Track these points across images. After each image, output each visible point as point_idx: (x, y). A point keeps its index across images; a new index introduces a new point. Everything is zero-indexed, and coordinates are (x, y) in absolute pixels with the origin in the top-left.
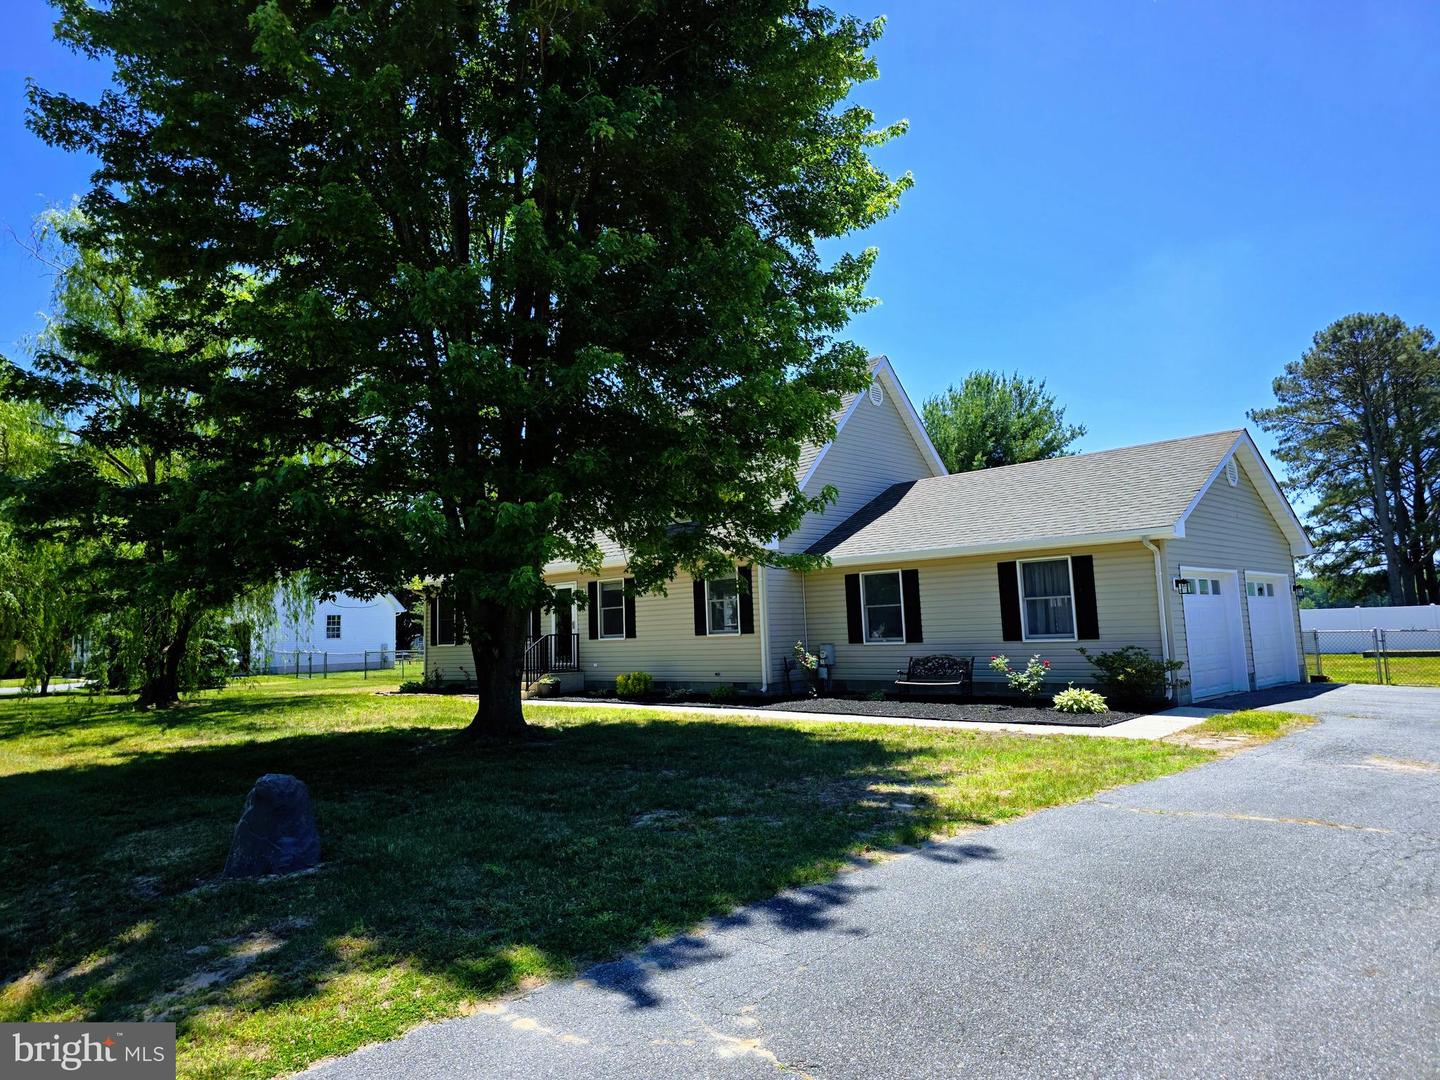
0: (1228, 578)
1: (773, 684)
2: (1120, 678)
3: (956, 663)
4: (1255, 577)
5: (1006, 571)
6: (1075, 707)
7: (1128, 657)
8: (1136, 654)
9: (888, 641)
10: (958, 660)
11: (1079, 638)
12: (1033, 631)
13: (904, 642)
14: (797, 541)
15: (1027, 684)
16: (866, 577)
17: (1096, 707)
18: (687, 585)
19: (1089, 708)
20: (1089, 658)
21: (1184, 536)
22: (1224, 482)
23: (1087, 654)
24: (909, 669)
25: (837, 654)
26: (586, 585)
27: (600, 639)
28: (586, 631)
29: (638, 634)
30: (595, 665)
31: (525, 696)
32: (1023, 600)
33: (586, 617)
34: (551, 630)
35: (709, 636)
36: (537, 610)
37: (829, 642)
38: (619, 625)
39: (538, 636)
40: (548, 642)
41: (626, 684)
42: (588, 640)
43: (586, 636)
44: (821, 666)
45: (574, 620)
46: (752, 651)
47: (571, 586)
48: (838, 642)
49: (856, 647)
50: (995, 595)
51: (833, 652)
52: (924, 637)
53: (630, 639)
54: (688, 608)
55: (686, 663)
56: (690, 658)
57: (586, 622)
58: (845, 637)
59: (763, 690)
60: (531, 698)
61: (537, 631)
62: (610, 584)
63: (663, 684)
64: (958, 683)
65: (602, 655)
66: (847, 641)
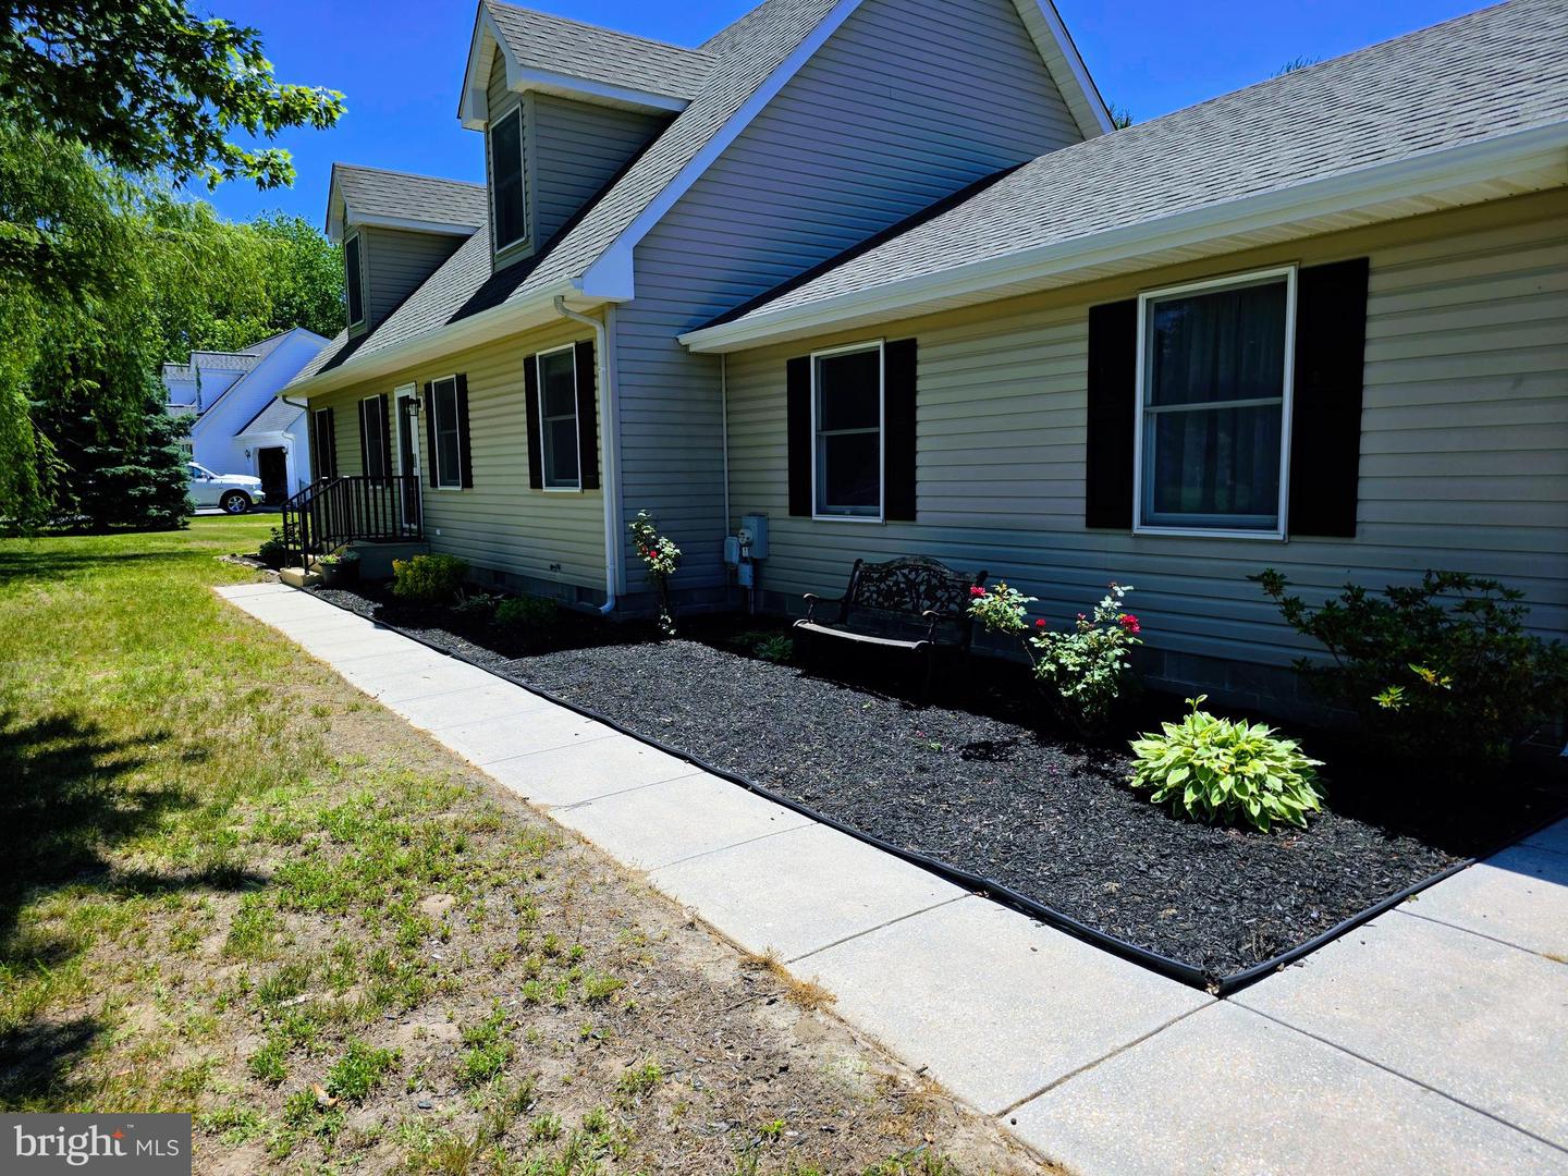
1: (629, 595)
2: (1384, 701)
3: (943, 584)
6: (1189, 797)
7: (1435, 615)
8: (1469, 606)
9: (853, 513)
10: (949, 574)
11: (1290, 531)
12: (1165, 504)
13: (879, 520)
15: (1080, 676)
16: (822, 364)
17: (1269, 800)
19: (1241, 807)
20: (1292, 607)
23: (1289, 592)
24: (850, 590)
26: (422, 388)
27: (440, 488)
28: (427, 472)
29: (475, 481)
30: (438, 532)
31: (300, 583)
32: (1146, 414)
33: (425, 448)
34: (398, 469)
35: (546, 490)
36: (387, 432)
37: (759, 510)
38: (455, 464)
39: (390, 479)
40: (396, 489)
41: (405, 577)
42: (430, 489)
43: (427, 480)
44: (743, 560)
45: (415, 450)
46: (595, 526)
47: (409, 391)
48: (773, 513)
49: (800, 524)
50: (1082, 401)
51: (765, 531)
52: (919, 508)
53: (467, 491)
54: (522, 433)
55: (525, 541)
56: (526, 531)
57: (426, 456)
58: (785, 501)
59: (605, 608)
60: (309, 586)
61: (389, 469)
62: (444, 387)
63: (501, 579)
64: (913, 645)
65: (442, 515)
66: (787, 511)
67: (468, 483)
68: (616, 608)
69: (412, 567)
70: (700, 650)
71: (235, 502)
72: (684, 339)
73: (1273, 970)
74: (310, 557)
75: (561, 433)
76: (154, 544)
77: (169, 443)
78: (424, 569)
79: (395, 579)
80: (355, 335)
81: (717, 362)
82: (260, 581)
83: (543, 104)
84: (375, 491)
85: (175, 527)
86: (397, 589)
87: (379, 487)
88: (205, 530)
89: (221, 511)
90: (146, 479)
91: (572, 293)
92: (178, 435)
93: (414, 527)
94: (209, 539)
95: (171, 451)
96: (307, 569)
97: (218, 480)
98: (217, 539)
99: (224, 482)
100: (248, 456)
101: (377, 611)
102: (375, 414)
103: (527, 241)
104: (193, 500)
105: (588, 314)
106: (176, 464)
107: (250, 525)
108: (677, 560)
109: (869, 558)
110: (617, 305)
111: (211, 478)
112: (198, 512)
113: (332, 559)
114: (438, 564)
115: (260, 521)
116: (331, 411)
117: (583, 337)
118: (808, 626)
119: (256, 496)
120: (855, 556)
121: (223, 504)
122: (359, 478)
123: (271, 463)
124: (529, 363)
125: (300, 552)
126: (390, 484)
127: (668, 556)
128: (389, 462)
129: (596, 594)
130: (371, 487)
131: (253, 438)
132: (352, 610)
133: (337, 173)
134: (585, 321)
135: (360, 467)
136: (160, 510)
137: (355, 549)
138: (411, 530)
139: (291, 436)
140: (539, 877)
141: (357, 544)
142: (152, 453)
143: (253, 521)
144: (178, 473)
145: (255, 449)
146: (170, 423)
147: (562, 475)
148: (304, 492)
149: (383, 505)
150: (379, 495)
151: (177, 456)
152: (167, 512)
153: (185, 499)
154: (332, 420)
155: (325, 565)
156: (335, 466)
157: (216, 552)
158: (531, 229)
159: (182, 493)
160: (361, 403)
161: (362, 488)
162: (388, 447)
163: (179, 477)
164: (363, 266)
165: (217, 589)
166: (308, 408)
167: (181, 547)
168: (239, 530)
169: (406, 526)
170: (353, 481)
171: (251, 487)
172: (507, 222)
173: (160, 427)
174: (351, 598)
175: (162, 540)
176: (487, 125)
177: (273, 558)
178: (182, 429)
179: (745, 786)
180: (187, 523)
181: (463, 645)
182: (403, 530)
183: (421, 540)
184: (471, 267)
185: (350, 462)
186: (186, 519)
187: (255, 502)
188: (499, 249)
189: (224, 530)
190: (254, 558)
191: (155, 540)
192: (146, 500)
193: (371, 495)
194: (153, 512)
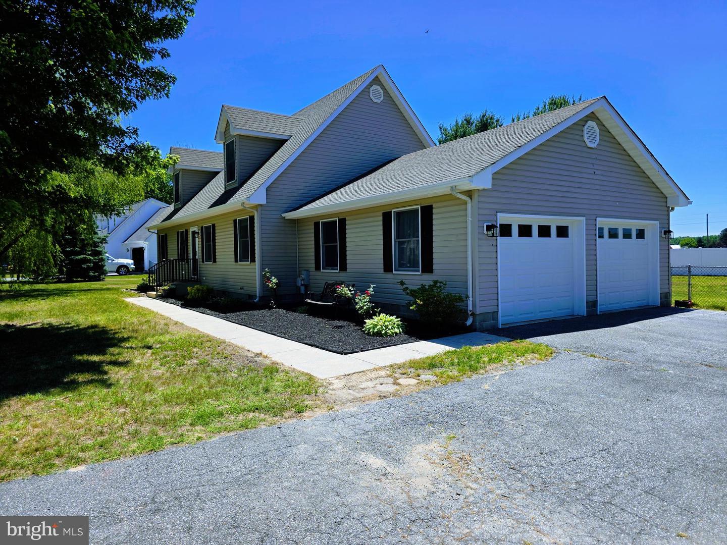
0: (577, 225)
1: (262, 297)
2: (412, 308)
4: (606, 223)
5: (387, 216)
6: (371, 331)
9: (331, 269)
11: (422, 272)
13: (338, 270)
14: (294, 198)
15: (363, 308)
16: (324, 223)
18: (230, 229)
19: (381, 332)
20: (405, 289)
21: (491, 187)
22: (583, 144)
24: (323, 291)
25: (311, 277)
26: (200, 228)
27: (205, 263)
28: (201, 257)
29: (217, 260)
30: (204, 278)
31: (154, 296)
32: (395, 241)
33: (200, 249)
34: (191, 256)
35: (239, 263)
36: (187, 243)
37: (307, 269)
38: (210, 254)
39: (187, 260)
40: (190, 263)
41: (191, 293)
42: (201, 263)
43: (201, 260)
44: (302, 285)
45: (197, 250)
46: (253, 274)
47: (195, 229)
48: (311, 269)
49: (318, 273)
50: (381, 237)
51: (308, 275)
52: (348, 267)
53: (214, 264)
54: (232, 244)
55: (232, 280)
56: (233, 277)
57: (201, 251)
58: (314, 266)
59: (256, 300)
60: (158, 297)
61: (187, 256)
62: (208, 228)
63: (224, 293)
64: (331, 304)
65: (205, 272)
66: (314, 269)
67: (215, 261)
68: (259, 301)
69: (194, 289)
70: (281, 311)
71: (122, 270)
72: (284, 215)
73: (358, 352)
74: (158, 288)
75: (244, 246)
76: (93, 286)
77: (98, 246)
78: (198, 290)
79: (188, 294)
80: (177, 207)
81: (296, 222)
82: (139, 297)
83: (243, 139)
84: (182, 264)
85: (99, 280)
86: (189, 297)
87: (183, 263)
88: (111, 280)
89: (116, 274)
90: (89, 261)
91: (246, 202)
92: (102, 243)
93: (196, 277)
94: (114, 284)
95: (100, 250)
96: (157, 292)
97: (116, 261)
98: (118, 284)
99: (119, 262)
100: (128, 251)
101: (182, 304)
102: (183, 236)
103: (236, 182)
104: (107, 269)
105: (251, 208)
106: (101, 255)
107: (129, 279)
108: (276, 284)
109: (330, 282)
110: (261, 205)
111: (113, 260)
112: (109, 274)
113: (166, 288)
114: (203, 288)
115: (133, 278)
116: (166, 235)
117: (251, 215)
118: (309, 301)
119: (131, 268)
120: (326, 281)
121: (118, 271)
122: (176, 260)
123: (138, 254)
124: (235, 221)
125: (155, 286)
126: (187, 262)
127: (274, 283)
128: (187, 254)
129: (252, 297)
130: (181, 263)
131: (131, 244)
132: (173, 304)
133: (172, 150)
134: (251, 210)
135: (177, 256)
136: (94, 273)
137: (174, 284)
138: (194, 278)
139: (147, 243)
140: (219, 346)
141: (175, 283)
142: (92, 250)
144: (102, 258)
145: (131, 248)
146: (99, 238)
147: (244, 258)
148: (152, 268)
149: (184, 270)
150: (184, 266)
151: (101, 251)
152: (97, 274)
153: (104, 268)
154: (166, 239)
155: (164, 290)
156: (167, 255)
157: (119, 288)
158: (237, 178)
159: (103, 266)
160: (178, 232)
161: (178, 263)
162: (187, 248)
163: (102, 260)
164: (181, 184)
165: (125, 299)
166: (157, 234)
167: (105, 287)
168: (125, 281)
169: (193, 277)
170: (174, 261)
171: (129, 264)
172: (230, 176)
173: (96, 240)
174: (173, 300)
175: (96, 284)
176: (224, 143)
177: (143, 289)
178: (104, 241)
179: (275, 335)
180: (104, 278)
181: (209, 311)
182: (192, 278)
183: (198, 281)
184: (217, 186)
185: (173, 254)
187: (131, 270)
188: (227, 182)
189: (119, 281)
190: (135, 290)
191: (93, 284)
192: (89, 268)
193: (181, 266)
194: (91, 274)
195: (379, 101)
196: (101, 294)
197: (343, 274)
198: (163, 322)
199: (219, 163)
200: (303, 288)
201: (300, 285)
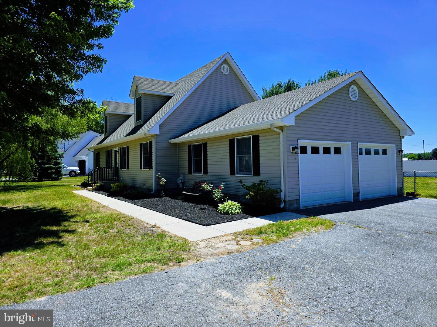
0: (346, 147)
1: (156, 190)
4: (364, 146)
5: (232, 141)
9: (198, 173)
11: (253, 175)
13: (202, 174)
14: (176, 131)
16: (194, 146)
18: (138, 149)
20: (243, 185)
21: (294, 124)
22: (349, 99)
24: (193, 186)
26: (119, 149)
27: (122, 169)
28: (120, 166)
30: (121, 179)
31: (91, 190)
32: (237, 156)
33: (120, 161)
34: (114, 165)
35: (143, 169)
36: (112, 157)
37: (184, 173)
38: (125, 164)
39: (111, 168)
40: (113, 170)
41: (114, 187)
42: (120, 170)
43: (120, 168)
44: (180, 183)
45: (117, 161)
46: (151, 176)
47: (117, 149)
48: (186, 173)
49: (190, 176)
50: (229, 154)
51: (184, 177)
52: (208, 172)
53: (128, 170)
54: (139, 158)
55: (138, 180)
57: (120, 163)
58: (188, 171)
59: (153, 192)
60: (93, 190)
62: (124, 148)
63: (134, 187)
64: (198, 194)
65: (122, 175)
66: (188, 173)
67: (128, 168)
68: (155, 192)
69: (115, 185)
71: (72, 174)
72: (170, 141)
74: (94, 184)
75: (146, 159)
76: (54, 183)
77: (58, 159)
78: (118, 186)
79: (111, 188)
80: (106, 136)
81: (177, 146)
82: (82, 190)
83: (145, 95)
85: (58, 180)
86: (112, 190)
87: (109, 169)
88: (65, 180)
89: (69, 176)
90: (52, 168)
91: (147, 133)
92: (60, 157)
93: (116, 178)
94: (68, 182)
95: (59, 161)
96: (93, 187)
97: (69, 168)
100: (76, 162)
101: (108, 194)
102: (109, 153)
103: (141, 121)
104: (63, 173)
105: (150, 136)
106: (60, 164)
107: (76, 179)
108: (165, 182)
109: (198, 181)
110: (156, 135)
111: (67, 168)
112: (64, 176)
113: (98, 184)
114: (121, 185)
115: (79, 178)
116: (99, 153)
117: (150, 140)
118: (185, 193)
119: (78, 172)
120: (195, 181)
121: (69, 174)
122: (104, 168)
123: (82, 164)
124: (141, 144)
125: (92, 183)
126: (112, 169)
127: (164, 182)
128: (112, 164)
129: (150, 190)
131: (77, 158)
132: (102, 194)
133: (104, 103)
134: (150, 138)
135: (105, 165)
136: (55, 176)
139: (87, 157)
140: (130, 221)
141: (104, 181)
142: (54, 162)
143: (77, 178)
144: (60, 166)
145: (78, 160)
146: (59, 155)
147: (146, 166)
148: (90, 172)
149: (109, 173)
150: (109, 171)
151: (60, 162)
152: (57, 176)
153: (61, 173)
154: (99, 155)
155: (97, 186)
156: (99, 165)
157: (70, 185)
158: (142, 118)
159: (61, 171)
160: (106, 151)
161: (106, 170)
162: (112, 161)
163: (60, 168)
164: (108, 122)
165: (73, 191)
166: (94, 152)
167: (61, 184)
168: (73, 180)
169: (114, 178)
171: (76, 170)
172: (138, 118)
173: (57, 155)
174: (102, 192)
175: (56, 182)
176: (135, 98)
177: (84, 185)
178: (61, 156)
179: (164, 214)
180: (61, 179)
181: (124, 199)
183: (118, 180)
184: (130, 124)
185: (103, 164)
186: (61, 178)
187: (77, 174)
188: (136, 121)
189: (70, 180)
190: (80, 186)
192: (52, 173)
194: (54, 176)
195: (227, 74)
196: (59, 188)
197: (205, 176)
198: (96, 206)
199: (131, 110)
200: (181, 185)
201: (179, 183)
